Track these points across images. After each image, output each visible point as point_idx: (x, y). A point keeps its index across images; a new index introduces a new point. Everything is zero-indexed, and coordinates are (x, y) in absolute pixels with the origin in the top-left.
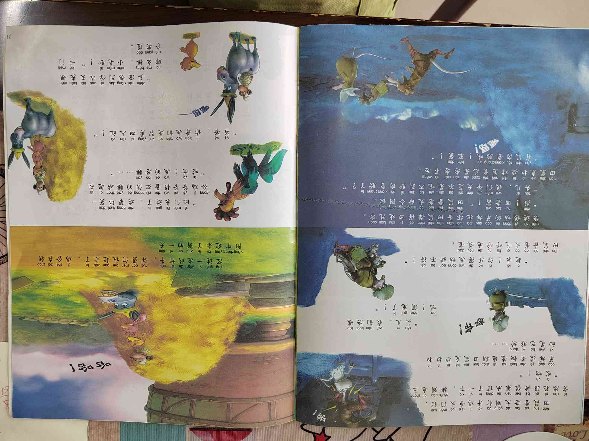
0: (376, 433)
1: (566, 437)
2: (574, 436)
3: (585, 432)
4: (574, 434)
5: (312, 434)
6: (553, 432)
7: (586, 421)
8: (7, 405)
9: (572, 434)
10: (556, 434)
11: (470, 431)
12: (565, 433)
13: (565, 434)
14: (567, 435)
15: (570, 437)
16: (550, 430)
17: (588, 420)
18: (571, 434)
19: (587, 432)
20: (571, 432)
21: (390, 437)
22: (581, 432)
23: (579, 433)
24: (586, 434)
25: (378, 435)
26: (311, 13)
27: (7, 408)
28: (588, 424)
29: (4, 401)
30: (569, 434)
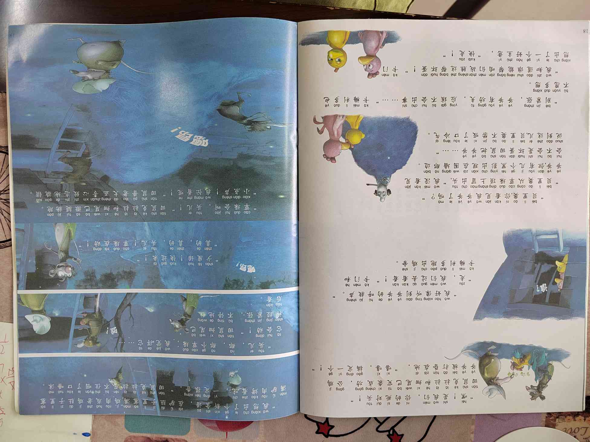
0: (379, 424)
1: (567, 433)
2: (575, 433)
3: (586, 429)
4: (575, 430)
5: (315, 424)
6: (554, 428)
7: (587, 418)
8: (13, 387)
9: (573, 430)
10: (557, 429)
11: (472, 425)
12: (566, 429)
13: (566, 431)
14: (567, 431)
15: (570, 433)
16: (551, 426)
17: (589, 417)
18: (571, 430)
19: (588, 429)
20: (572, 428)
21: (393, 428)
22: (582, 428)
23: (580, 429)
24: (587, 430)
25: (381, 426)
26: (327, 7)
27: (13, 390)
28: (589, 420)
29: (10, 383)
30: (570, 430)
